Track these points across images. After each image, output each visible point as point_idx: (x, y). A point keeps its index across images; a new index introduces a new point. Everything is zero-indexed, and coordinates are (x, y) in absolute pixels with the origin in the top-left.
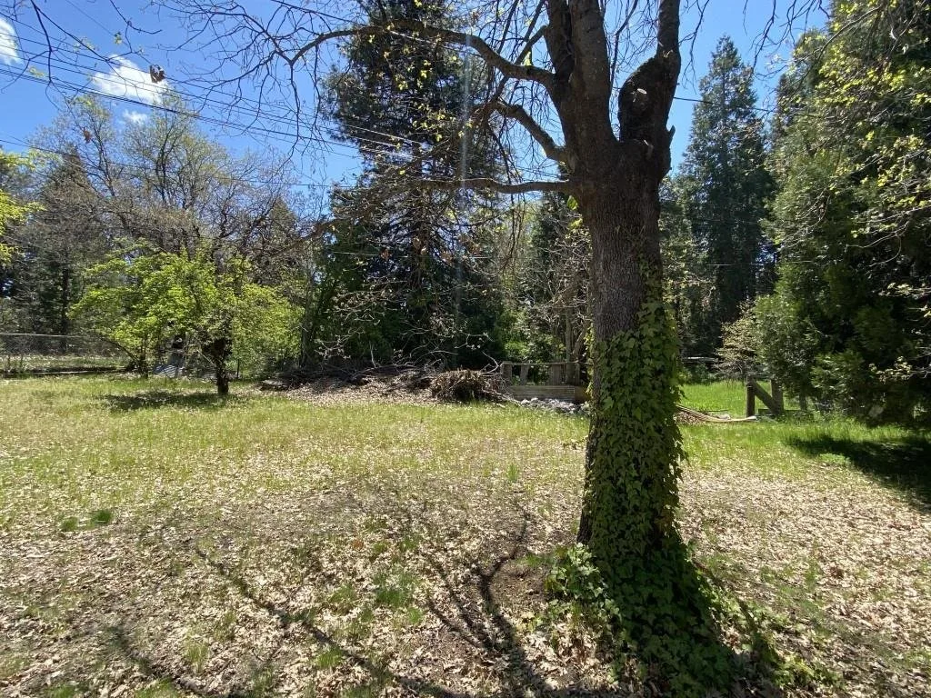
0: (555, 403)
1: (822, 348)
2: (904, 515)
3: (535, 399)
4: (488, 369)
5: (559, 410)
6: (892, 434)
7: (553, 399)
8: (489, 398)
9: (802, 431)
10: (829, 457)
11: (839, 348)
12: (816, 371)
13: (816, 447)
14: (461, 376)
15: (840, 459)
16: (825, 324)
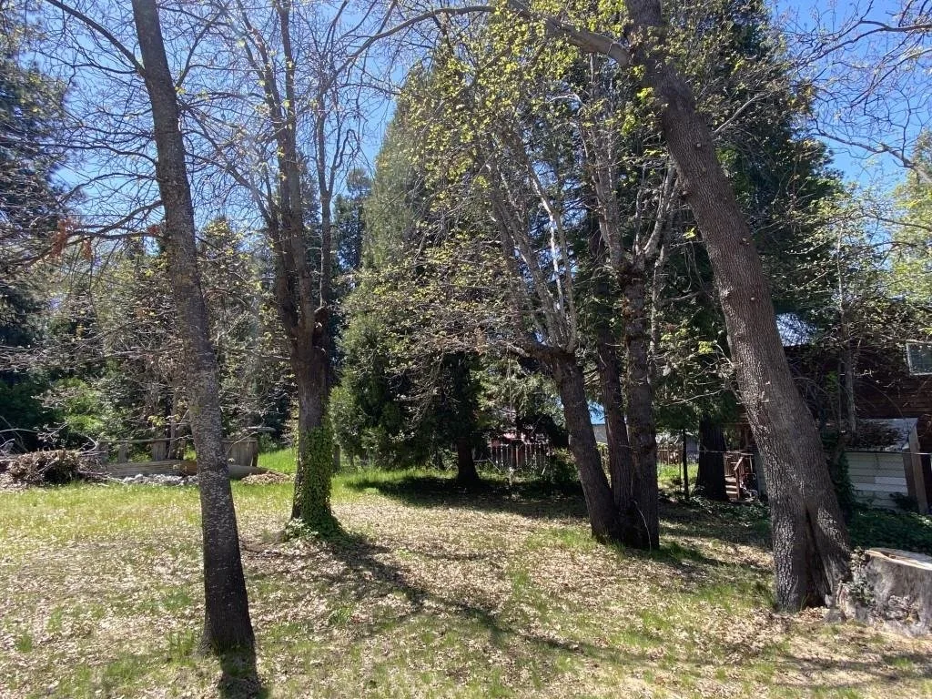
0: (163, 478)
1: (367, 424)
2: (401, 508)
3: (140, 475)
4: (87, 448)
5: (169, 483)
6: (397, 476)
7: (158, 474)
8: (88, 479)
9: (353, 478)
10: (369, 490)
11: (375, 425)
12: (364, 438)
13: (362, 486)
14: (54, 457)
15: (374, 490)
16: (368, 409)
